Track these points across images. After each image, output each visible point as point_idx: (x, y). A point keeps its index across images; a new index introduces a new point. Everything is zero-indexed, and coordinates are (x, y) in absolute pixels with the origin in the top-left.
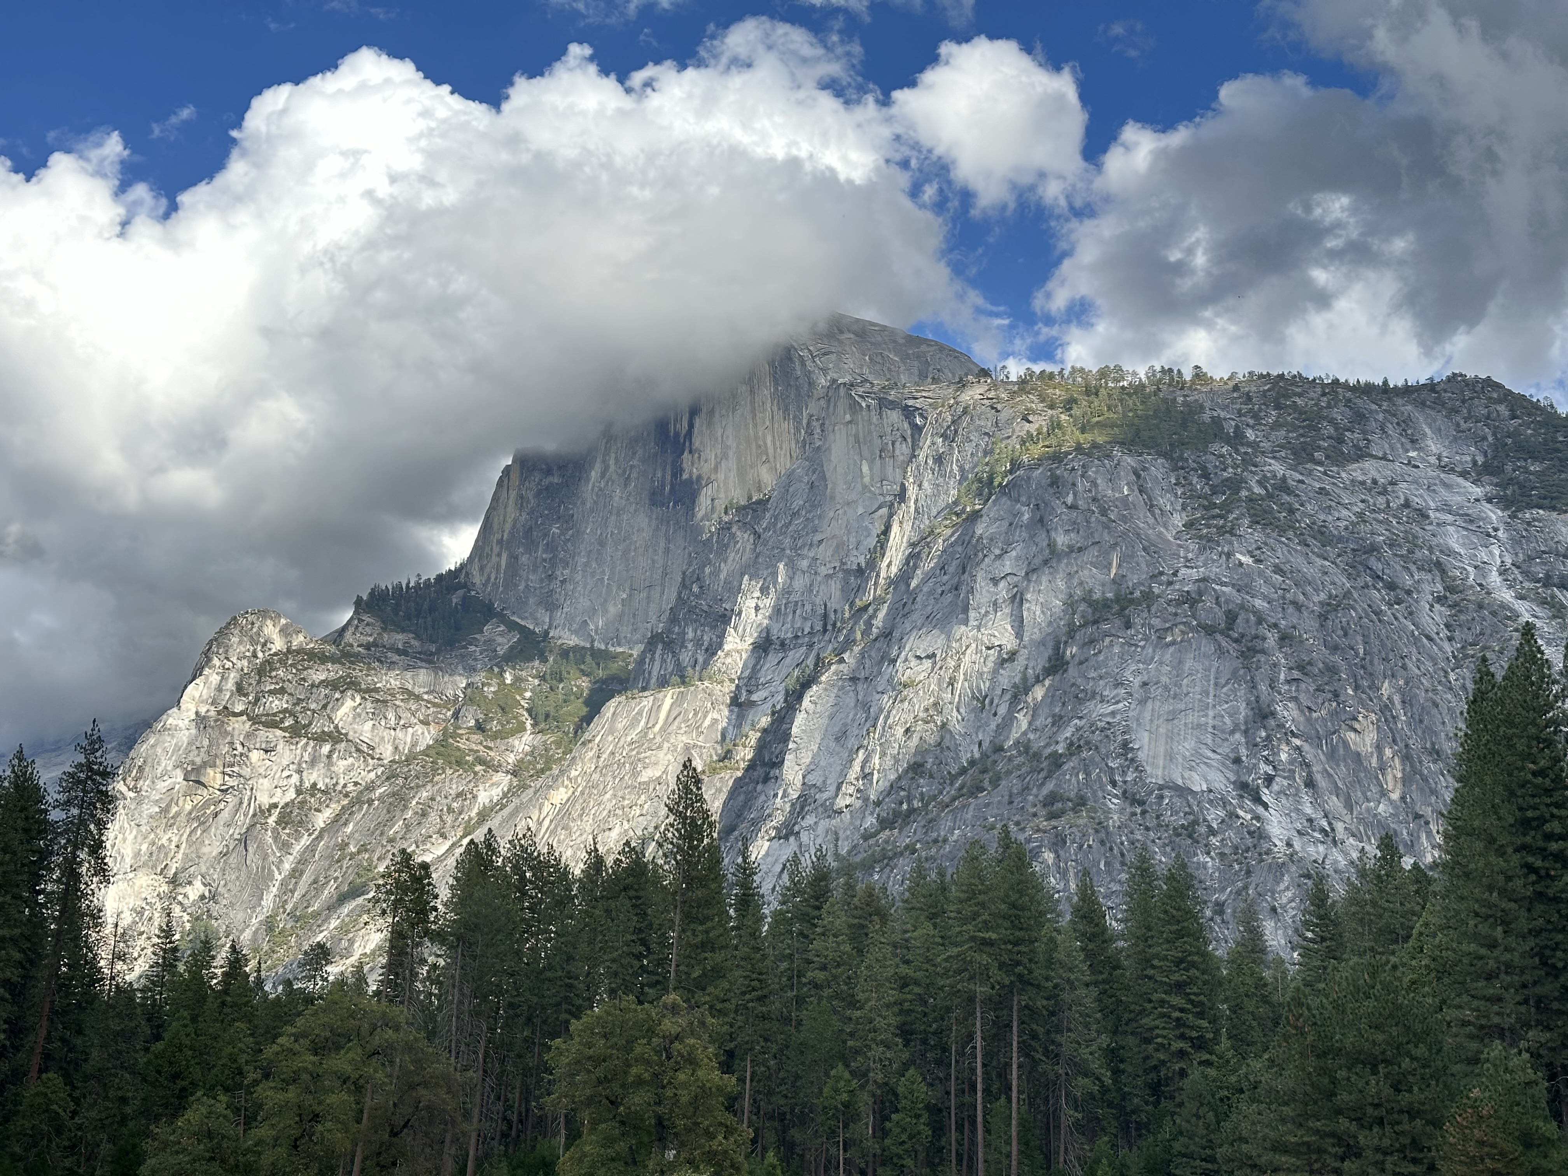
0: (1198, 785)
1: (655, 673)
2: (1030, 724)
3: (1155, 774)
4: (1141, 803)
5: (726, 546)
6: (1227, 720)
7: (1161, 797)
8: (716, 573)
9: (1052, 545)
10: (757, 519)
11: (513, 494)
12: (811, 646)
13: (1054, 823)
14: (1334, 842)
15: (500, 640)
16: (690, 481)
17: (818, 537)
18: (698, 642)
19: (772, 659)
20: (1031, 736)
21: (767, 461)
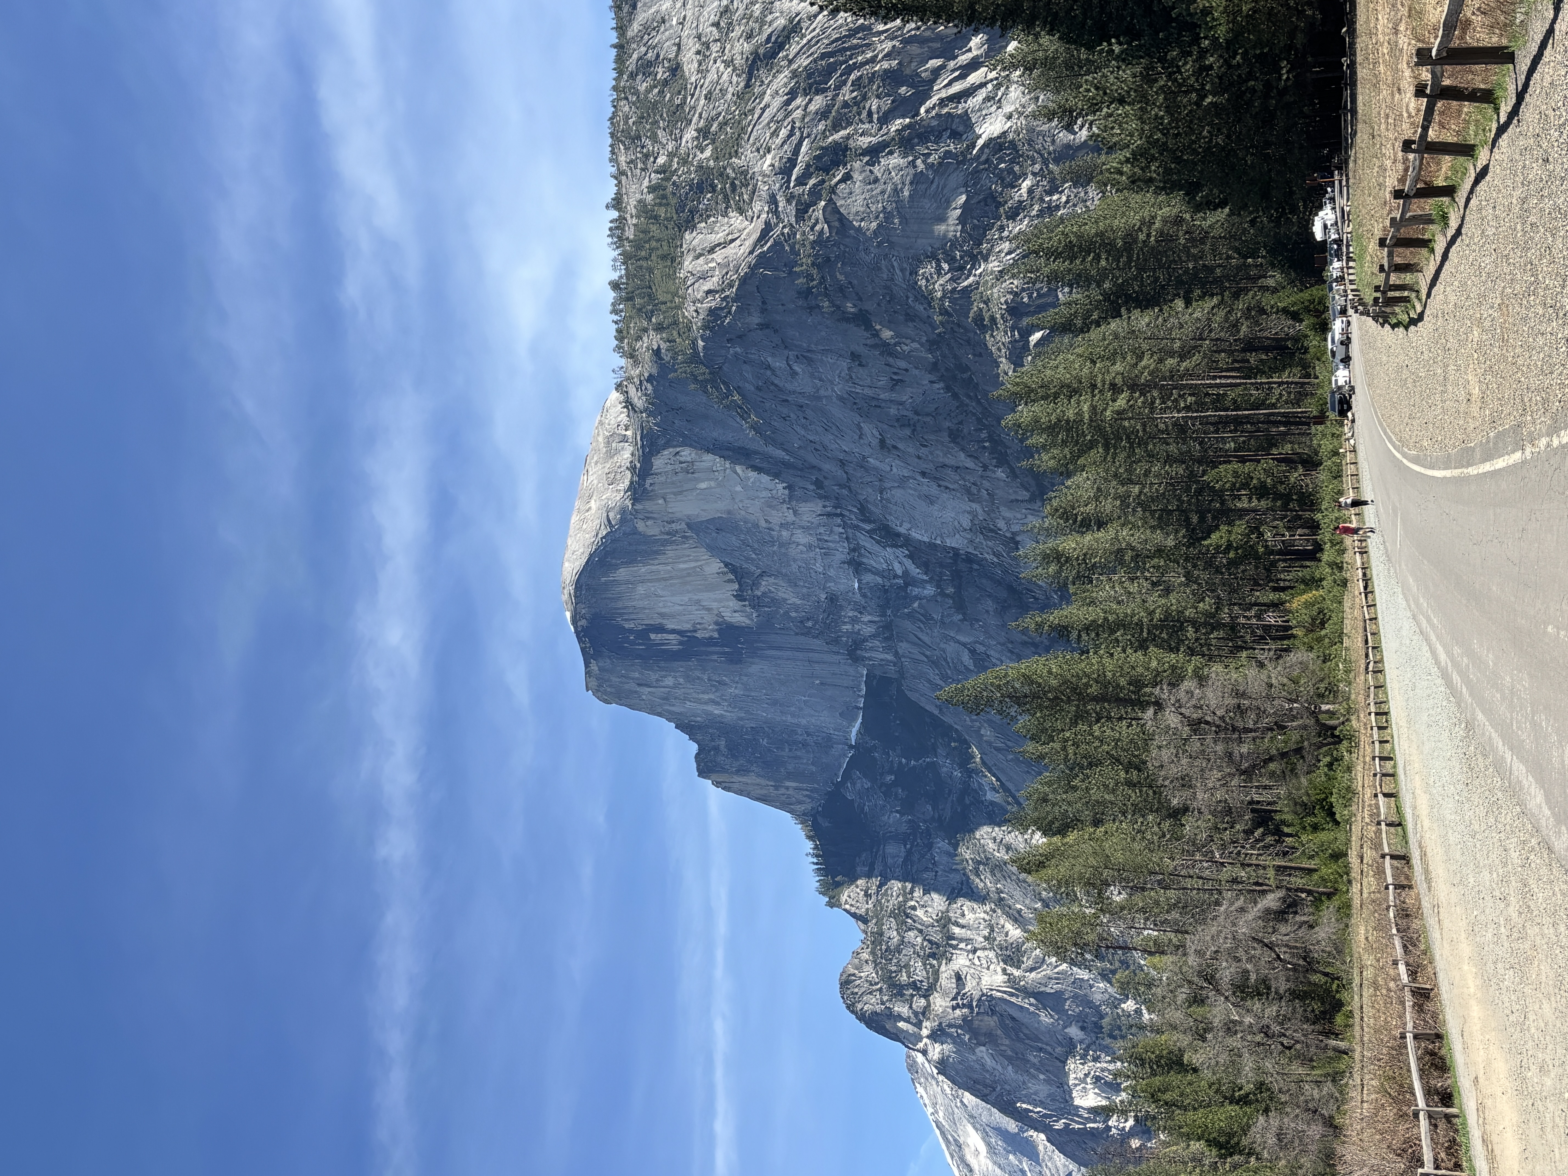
1: (882, 656)
2: (913, 341)
5: (773, 600)
8: (797, 608)
9: (762, 327)
10: (749, 574)
11: (735, 778)
12: (854, 527)
15: (858, 786)
16: (719, 631)
17: (763, 524)
18: (854, 620)
19: (868, 560)
20: (924, 339)
21: (700, 568)
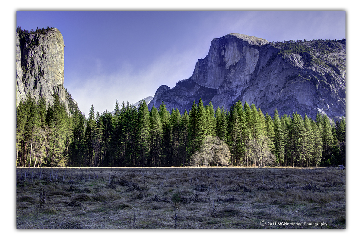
0: (307, 104)
1: (221, 91)
2: (280, 96)
3: (300, 103)
4: (298, 107)
5: (231, 72)
6: (312, 94)
7: (301, 106)
8: (229, 76)
9: (283, 69)
10: (235, 67)
11: (198, 66)
12: (244, 86)
13: (285, 111)
14: (329, 112)
15: (197, 88)
16: (225, 62)
17: (245, 70)
18: (227, 86)
19: (238, 89)
20: (280, 98)
21: (236, 59)
